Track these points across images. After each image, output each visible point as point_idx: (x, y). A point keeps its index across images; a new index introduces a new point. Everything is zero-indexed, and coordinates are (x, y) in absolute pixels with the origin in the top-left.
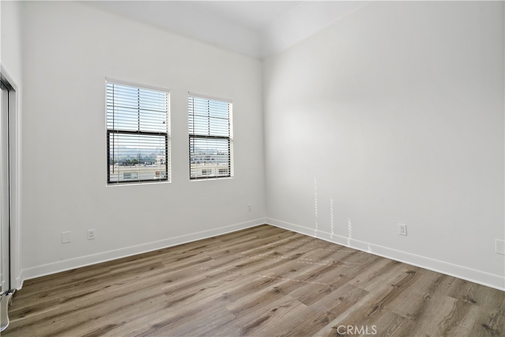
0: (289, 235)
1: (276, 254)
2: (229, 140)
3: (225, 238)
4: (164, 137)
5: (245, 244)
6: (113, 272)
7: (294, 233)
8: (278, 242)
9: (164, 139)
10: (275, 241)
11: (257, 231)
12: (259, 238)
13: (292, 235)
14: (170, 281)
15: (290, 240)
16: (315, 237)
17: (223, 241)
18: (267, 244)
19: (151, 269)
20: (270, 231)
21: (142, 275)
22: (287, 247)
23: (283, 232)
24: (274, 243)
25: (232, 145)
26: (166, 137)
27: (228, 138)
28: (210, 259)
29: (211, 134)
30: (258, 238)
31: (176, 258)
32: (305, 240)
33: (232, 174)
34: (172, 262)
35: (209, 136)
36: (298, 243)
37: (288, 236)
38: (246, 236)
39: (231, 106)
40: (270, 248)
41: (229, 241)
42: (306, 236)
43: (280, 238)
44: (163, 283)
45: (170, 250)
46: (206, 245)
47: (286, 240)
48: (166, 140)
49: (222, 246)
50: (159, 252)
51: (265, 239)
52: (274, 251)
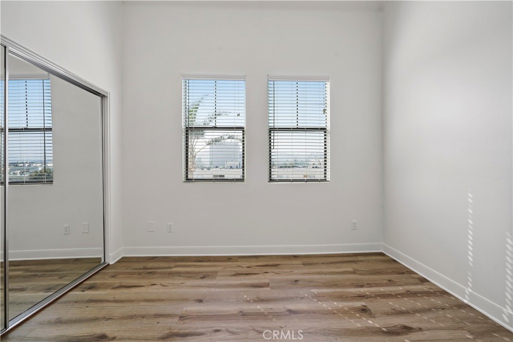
0: (411, 281)
1: (364, 310)
2: (325, 132)
3: (308, 260)
4: (242, 131)
5: (328, 276)
6: (174, 270)
7: (423, 281)
8: (382, 289)
9: (241, 134)
10: (377, 285)
11: (361, 261)
12: (356, 273)
13: (416, 284)
14: (200, 301)
15: (408, 291)
16: (466, 301)
17: (303, 264)
18: (362, 286)
19: (202, 278)
20: (382, 266)
21: (189, 282)
22: (392, 303)
23: (403, 273)
24: (373, 289)
25: (328, 138)
26: (243, 131)
27: (324, 129)
28: (267, 285)
29: (300, 126)
30: (354, 272)
31: (235, 271)
32: (439, 301)
33: (328, 178)
34: (227, 276)
35: (297, 128)
36: (419, 303)
37: (407, 284)
38: (339, 265)
39: (328, 84)
40: (361, 297)
41: (311, 266)
42: (444, 293)
43: (391, 283)
44: (193, 300)
45: (240, 260)
46: (280, 265)
47: (400, 289)
48: (243, 134)
49: (296, 271)
50: (229, 258)
51: (364, 277)
52: (364, 304)
